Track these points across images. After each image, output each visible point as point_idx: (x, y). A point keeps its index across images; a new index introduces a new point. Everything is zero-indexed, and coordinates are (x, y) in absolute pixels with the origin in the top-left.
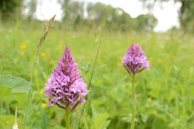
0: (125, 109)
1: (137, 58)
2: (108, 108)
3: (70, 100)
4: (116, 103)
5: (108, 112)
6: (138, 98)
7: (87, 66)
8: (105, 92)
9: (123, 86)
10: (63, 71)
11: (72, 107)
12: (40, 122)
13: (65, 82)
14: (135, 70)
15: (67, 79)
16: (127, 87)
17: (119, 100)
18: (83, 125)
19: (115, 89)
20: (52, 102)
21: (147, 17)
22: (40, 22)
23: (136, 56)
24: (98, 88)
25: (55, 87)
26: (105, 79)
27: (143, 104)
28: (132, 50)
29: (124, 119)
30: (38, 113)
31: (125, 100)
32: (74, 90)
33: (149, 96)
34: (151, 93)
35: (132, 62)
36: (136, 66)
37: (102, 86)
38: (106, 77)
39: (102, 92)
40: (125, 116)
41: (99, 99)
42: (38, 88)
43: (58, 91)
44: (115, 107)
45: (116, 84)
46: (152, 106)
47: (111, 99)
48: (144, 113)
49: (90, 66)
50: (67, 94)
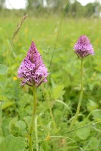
0: (76, 80)
1: (85, 47)
2: (63, 80)
3: (36, 81)
4: (70, 75)
5: (64, 82)
6: (86, 72)
7: (47, 50)
8: (61, 66)
9: (75, 63)
10: (30, 60)
11: (37, 85)
12: (12, 91)
13: (32, 68)
14: (83, 55)
15: (34, 65)
16: (78, 63)
17: (72, 74)
18: (45, 94)
19: (69, 65)
20: (23, 82)
21: (94, 5)
22: (9, 10)
23: (84, 45)
24: (56, 65)
25: (25, 72)
26: (61, 58)
27: (90, 77)
28: (81, 40)
29: (76, 88)
30: (11, 85)
31: (76, 73)
32: (39, 74)
33: (95, 70)
34: (96, 68)
35: (81, 50)
36: (84, 52)
37: (59, 63)
38: (62, 56)
39: (59, 67)
40: (76, 86)
41: (57, 73)
42: (10, 65)
43: (27, 74)
44: (68, 79)
45: (69, 61)
46: (96, 79)
47: (66, 73)
48: (91, 83)
49: (49, 49)
50: (33, 77)
